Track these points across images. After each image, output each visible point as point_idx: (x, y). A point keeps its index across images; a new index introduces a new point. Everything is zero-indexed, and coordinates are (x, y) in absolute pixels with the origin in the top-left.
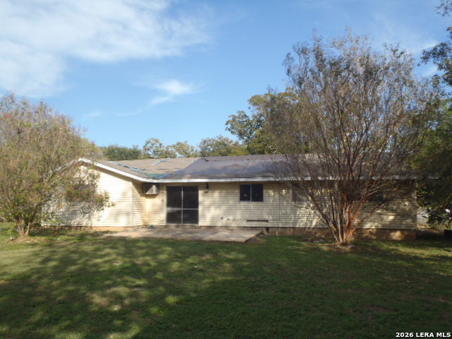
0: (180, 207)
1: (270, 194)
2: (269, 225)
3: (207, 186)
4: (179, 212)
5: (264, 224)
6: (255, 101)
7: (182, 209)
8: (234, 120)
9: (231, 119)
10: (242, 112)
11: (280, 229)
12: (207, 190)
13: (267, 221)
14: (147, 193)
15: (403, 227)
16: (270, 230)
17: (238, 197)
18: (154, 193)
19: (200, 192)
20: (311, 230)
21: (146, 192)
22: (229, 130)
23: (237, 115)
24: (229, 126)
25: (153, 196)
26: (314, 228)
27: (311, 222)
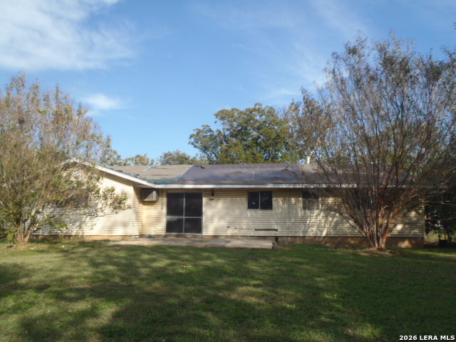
0: (182, 215)
1: (278, 202)
2: (278, 234)
3: (212, 193)
4: (180, 221)
5: (273, 233)
6: (222, 115)
7: (184, 217)
8: (198, 134)
9: (195, 133)
10: (207, 126)
11: (289, 238)
12: (212, 198)
13: (276, 230)
14: (146, 200)
15: (411, 236)
16: (279, 239)
17: (246, 205)
18: (154, 199)
19: (204, 200)
20: (321, 239)
21: (145, 198)
22: (192, 144)
23: (201, 129)
24: (192, 140)
25: (152, 203)
26: (324, 237)
27: (322, 232)
